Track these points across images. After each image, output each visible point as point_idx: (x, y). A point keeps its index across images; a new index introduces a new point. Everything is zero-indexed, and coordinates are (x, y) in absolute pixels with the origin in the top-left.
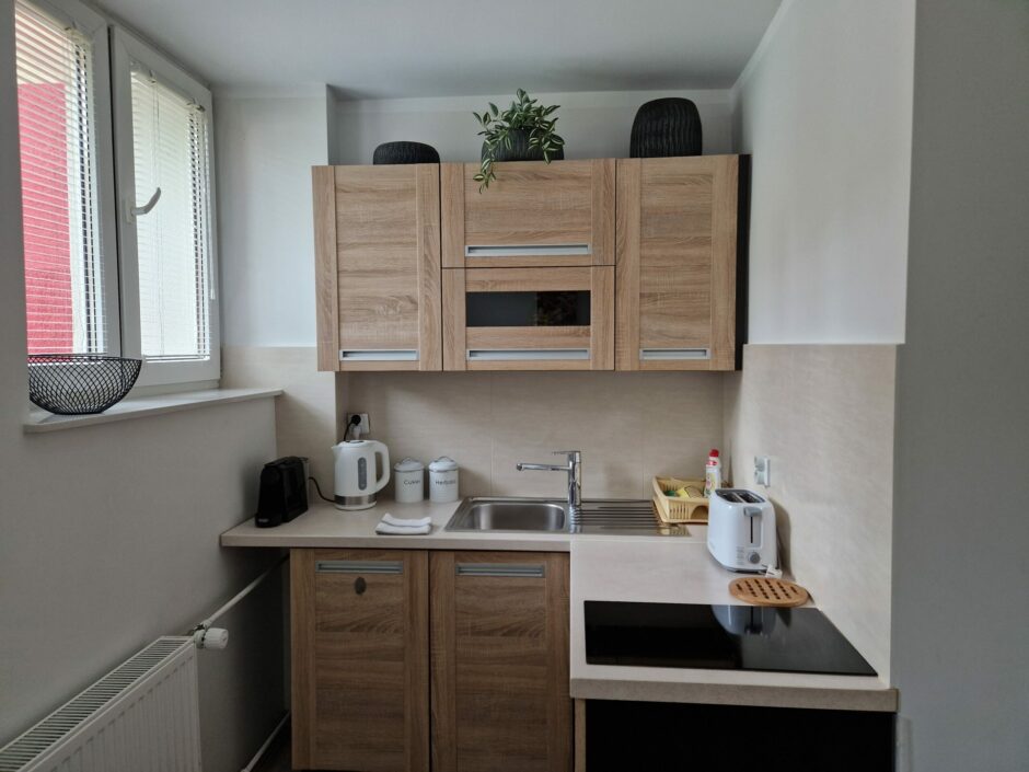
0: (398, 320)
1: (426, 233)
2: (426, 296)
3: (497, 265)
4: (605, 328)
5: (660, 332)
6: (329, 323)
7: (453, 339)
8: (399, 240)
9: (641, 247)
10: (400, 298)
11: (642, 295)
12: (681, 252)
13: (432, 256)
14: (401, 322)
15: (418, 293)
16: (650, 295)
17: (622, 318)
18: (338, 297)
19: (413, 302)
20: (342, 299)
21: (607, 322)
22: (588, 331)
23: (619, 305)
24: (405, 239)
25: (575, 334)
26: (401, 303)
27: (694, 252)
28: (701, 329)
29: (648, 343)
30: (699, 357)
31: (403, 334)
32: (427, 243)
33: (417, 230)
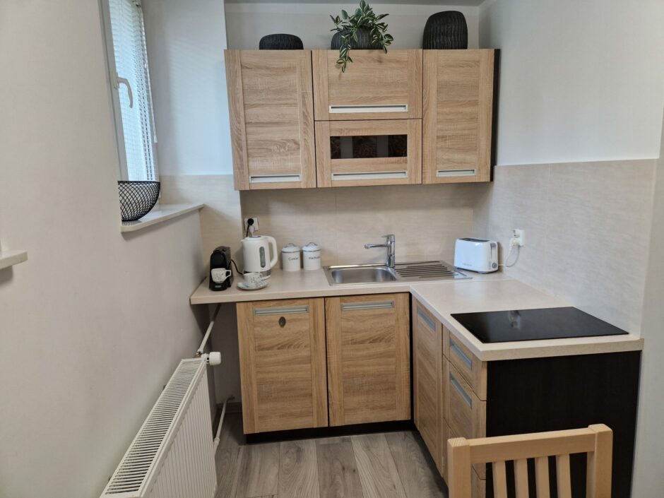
0: (287, 155)
1: (303, 97)
2: (305, 139)
3: (350, 119)
4: (416, 158)
5: (448, 160)
6: (241, 158)
7: (323, 167)
8: (285, 102)
9: (437, 107)
10: (288, 141)
11: (438, 137)
12: (461, 110)
13: (308, 113)
14: (289, 157)
15: (299, 136)
16: (443, 137)
17: (426, 152)
18: (247, 141)
19: (296, 143)
20: (249, 142)
21: (417, 155)
22: (406, 160)
23: (425, 143)
24: (289, 102)
25: (398, 162)
26: (288, 144)
27: (469, 109)
28: (471, 158)
29: (441, 167)
30: (470, 174)
31: (290, 165)
32: (304, 104)
33: (298, 96)
